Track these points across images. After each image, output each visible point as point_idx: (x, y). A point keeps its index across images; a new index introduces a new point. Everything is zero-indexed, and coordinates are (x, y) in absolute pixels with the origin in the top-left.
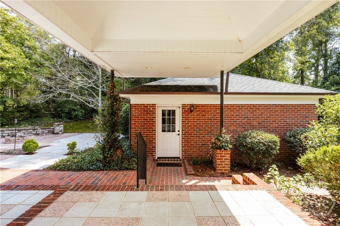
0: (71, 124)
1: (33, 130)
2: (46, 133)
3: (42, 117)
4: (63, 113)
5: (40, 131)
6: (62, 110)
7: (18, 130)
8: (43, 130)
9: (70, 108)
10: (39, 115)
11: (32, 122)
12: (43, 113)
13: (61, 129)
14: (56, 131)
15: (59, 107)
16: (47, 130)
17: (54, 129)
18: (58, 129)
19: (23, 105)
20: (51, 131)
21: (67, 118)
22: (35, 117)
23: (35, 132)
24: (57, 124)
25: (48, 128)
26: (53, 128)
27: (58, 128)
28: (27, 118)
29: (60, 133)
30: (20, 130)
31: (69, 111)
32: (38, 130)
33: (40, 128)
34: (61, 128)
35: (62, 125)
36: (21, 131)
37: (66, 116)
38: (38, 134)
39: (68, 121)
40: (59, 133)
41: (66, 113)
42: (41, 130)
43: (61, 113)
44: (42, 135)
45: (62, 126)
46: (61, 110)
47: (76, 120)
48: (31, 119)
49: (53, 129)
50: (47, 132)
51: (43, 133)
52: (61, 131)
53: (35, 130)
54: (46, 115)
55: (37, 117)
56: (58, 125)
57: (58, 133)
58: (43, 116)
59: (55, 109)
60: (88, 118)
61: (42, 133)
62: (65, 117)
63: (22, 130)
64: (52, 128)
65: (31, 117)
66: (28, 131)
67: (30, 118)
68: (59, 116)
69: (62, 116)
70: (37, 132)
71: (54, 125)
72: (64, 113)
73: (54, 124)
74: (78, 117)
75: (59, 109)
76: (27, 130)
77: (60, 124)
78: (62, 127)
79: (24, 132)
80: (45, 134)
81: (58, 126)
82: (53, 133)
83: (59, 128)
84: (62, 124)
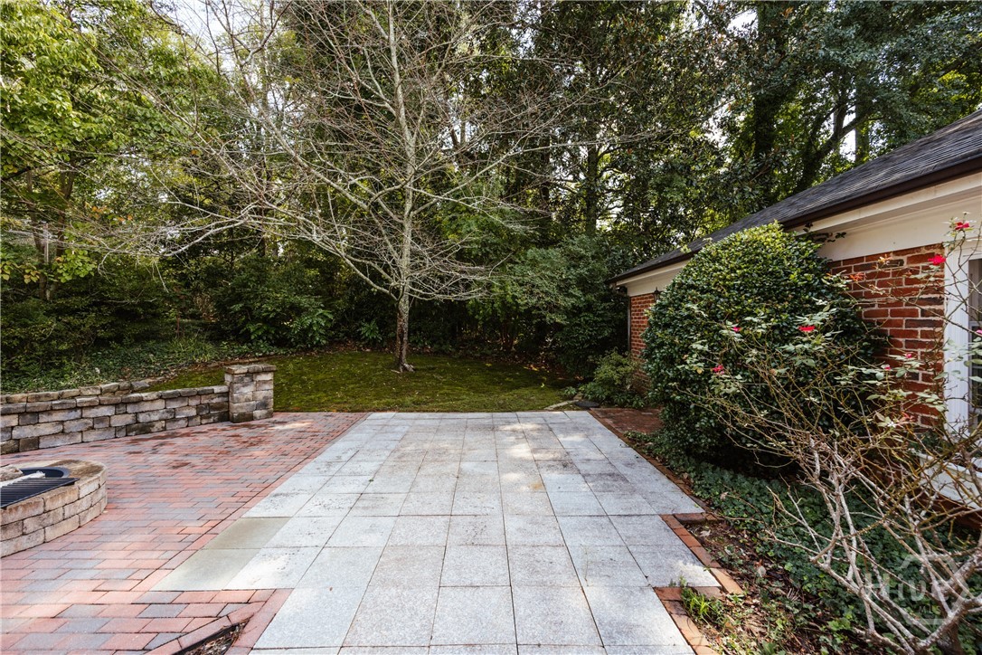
0: (291, 366)
1: (116, 405)
2: (189, 419)
3: (169, 338)
4: (254, 320)
5: (154, 409)
6: (250, 310)
7: (19, 414)
8: (174, 405)
9: (283, 302)
10: (155, 328)
11: (125, 360)
12: (173, 323)
13: (261, 395)
14: (237, 408)
15: (239, 298)
16: (194, 402)
17: (226, 394)
18: (250, 396)
19: (69, 278)
20: (215, 409)
21: (268, 339)
22: (140, 339)
23: (129, 419)
24: (244, 369)
25: (199, 394)
26: (224, 389)
27: (248, 391)
28: (101, 343)
29: (258, 413)
30: (36, 414)
31: (278, 314)
32: (147, 407)
33: (154, 395)
34: (264, 387)
35: (269, 377)
36: (43, 418)
37: (267, 332)
38: (145, 429)
39: (276, 354)
40: (252, 418)
41: (265, 320)
42: (160, 404)
43: (245, 323)
44: (164, 429)
45: (265, 382)
46: (247, 310)
47: (306, 350)
48: (122, 345)
49: (221, 394)
50: (194, 412)
51: (174, 420)
52: (264, 405)
53: (130, 409)
54: (184, 332)
55: (148, 339)
56: (248, 374)
57: (246, 418)
58: (174, 335)
59: (222, 307)
60: (340, 342)
61: (166, 420)
62: (260, 337)
63: (50, 411)
64: (217, 389)
65: (119, 339)
66: (87, 413)
67: (114, 344)
68: (236, 332)
69: (248, 333)
70: (142, 418)
71: (228, 378)
72: (258, 320)
73: (229, 372)
74: (313, 337)
75: (237, 307)
76: (76, 408)
77: (258, 373)
78: (267, 387)
79: (62, 422)
80: (183, 423)
81: (247, 380)
82: (225, 416)
83: (253, 390)
84: (265, 372)
